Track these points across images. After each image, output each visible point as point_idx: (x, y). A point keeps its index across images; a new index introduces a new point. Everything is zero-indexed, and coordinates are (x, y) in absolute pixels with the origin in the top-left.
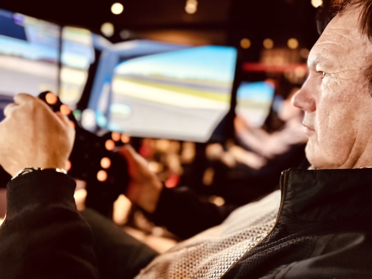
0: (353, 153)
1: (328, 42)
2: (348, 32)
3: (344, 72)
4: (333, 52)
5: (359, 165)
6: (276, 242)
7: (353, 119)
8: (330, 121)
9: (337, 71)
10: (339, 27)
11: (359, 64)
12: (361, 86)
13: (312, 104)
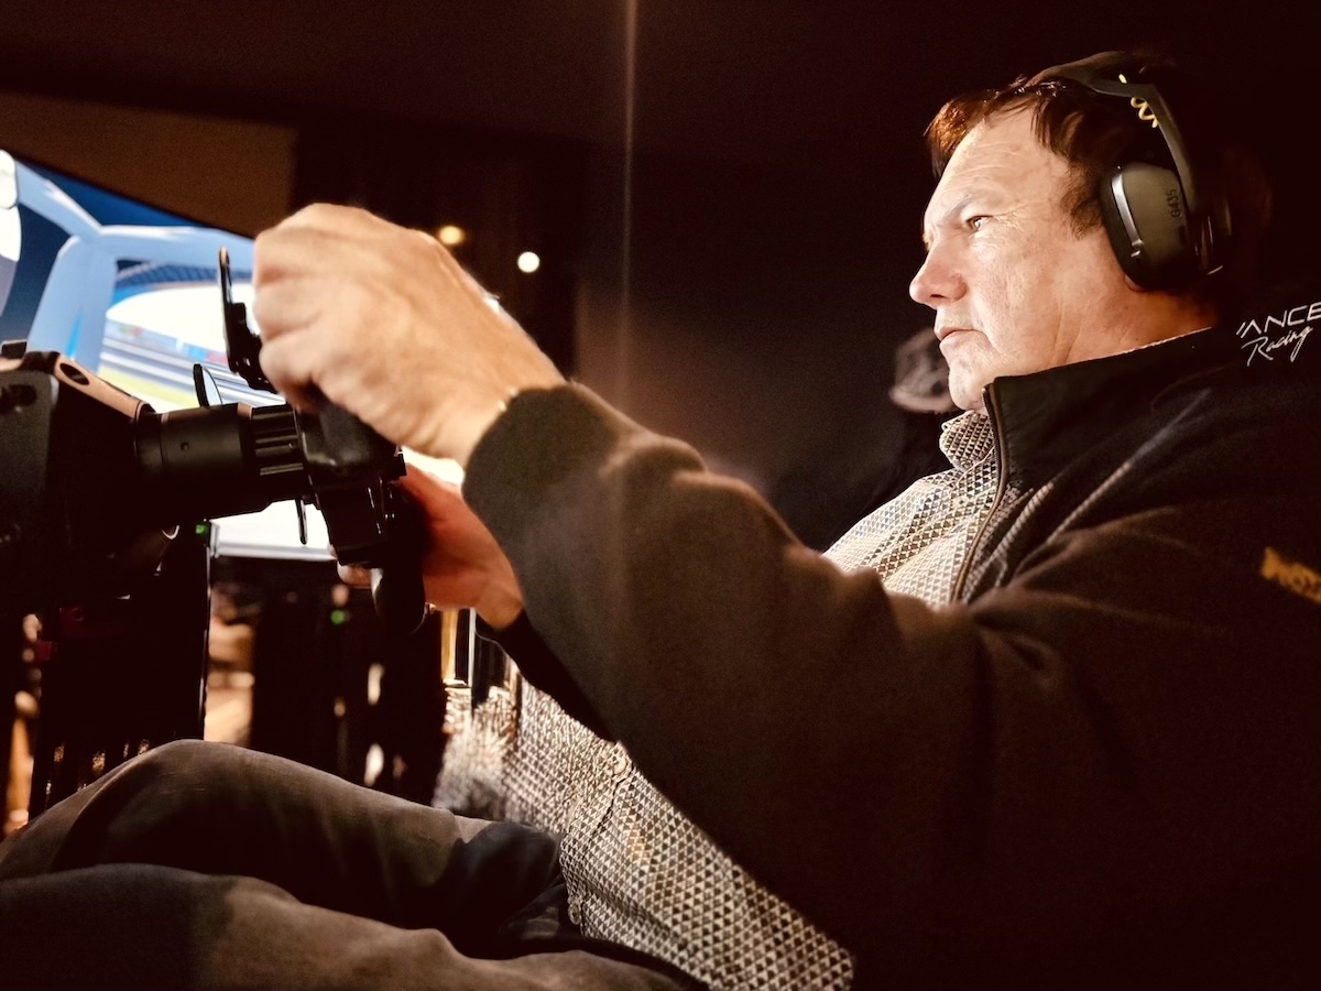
0: (1060, 341)
1: (981, 167)
2: (1017, 148)
3: (1023, 208)
4: (998, 179)
5: (1075, 358)
6: (1026, 494)
7: (1052, 282)
8: (1011, 296)
9: (1011, 209)
10: (997, 143)
11: (1046, 195)
12: (1056, 226)
13: (957, 285)
